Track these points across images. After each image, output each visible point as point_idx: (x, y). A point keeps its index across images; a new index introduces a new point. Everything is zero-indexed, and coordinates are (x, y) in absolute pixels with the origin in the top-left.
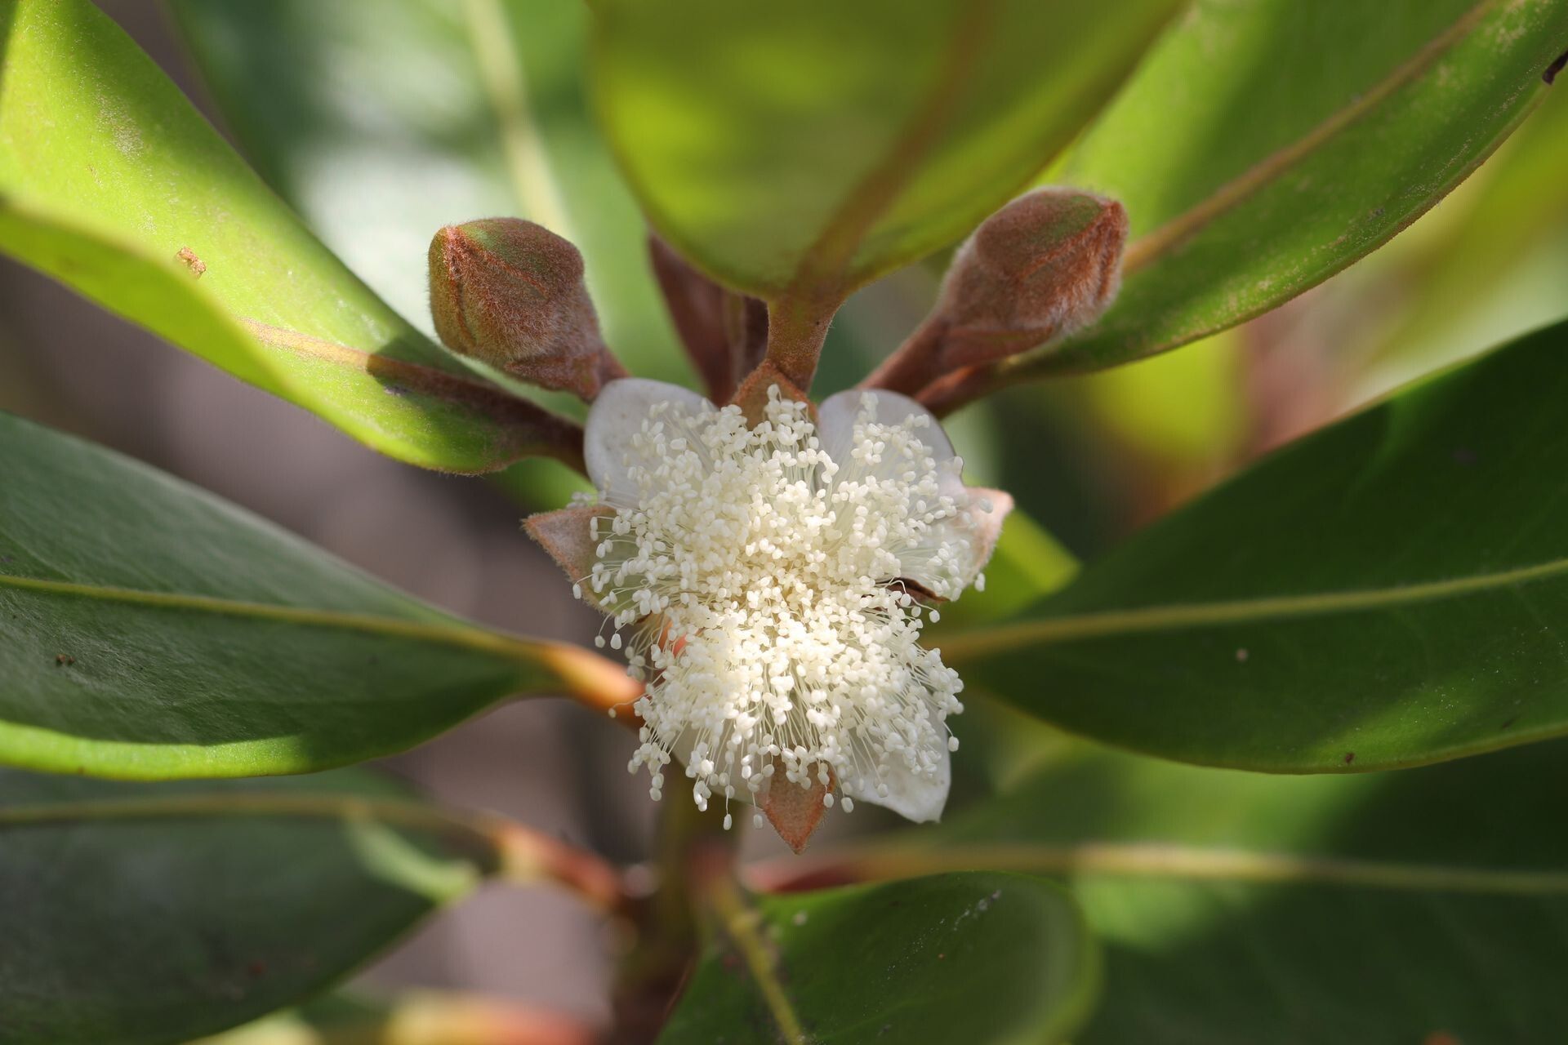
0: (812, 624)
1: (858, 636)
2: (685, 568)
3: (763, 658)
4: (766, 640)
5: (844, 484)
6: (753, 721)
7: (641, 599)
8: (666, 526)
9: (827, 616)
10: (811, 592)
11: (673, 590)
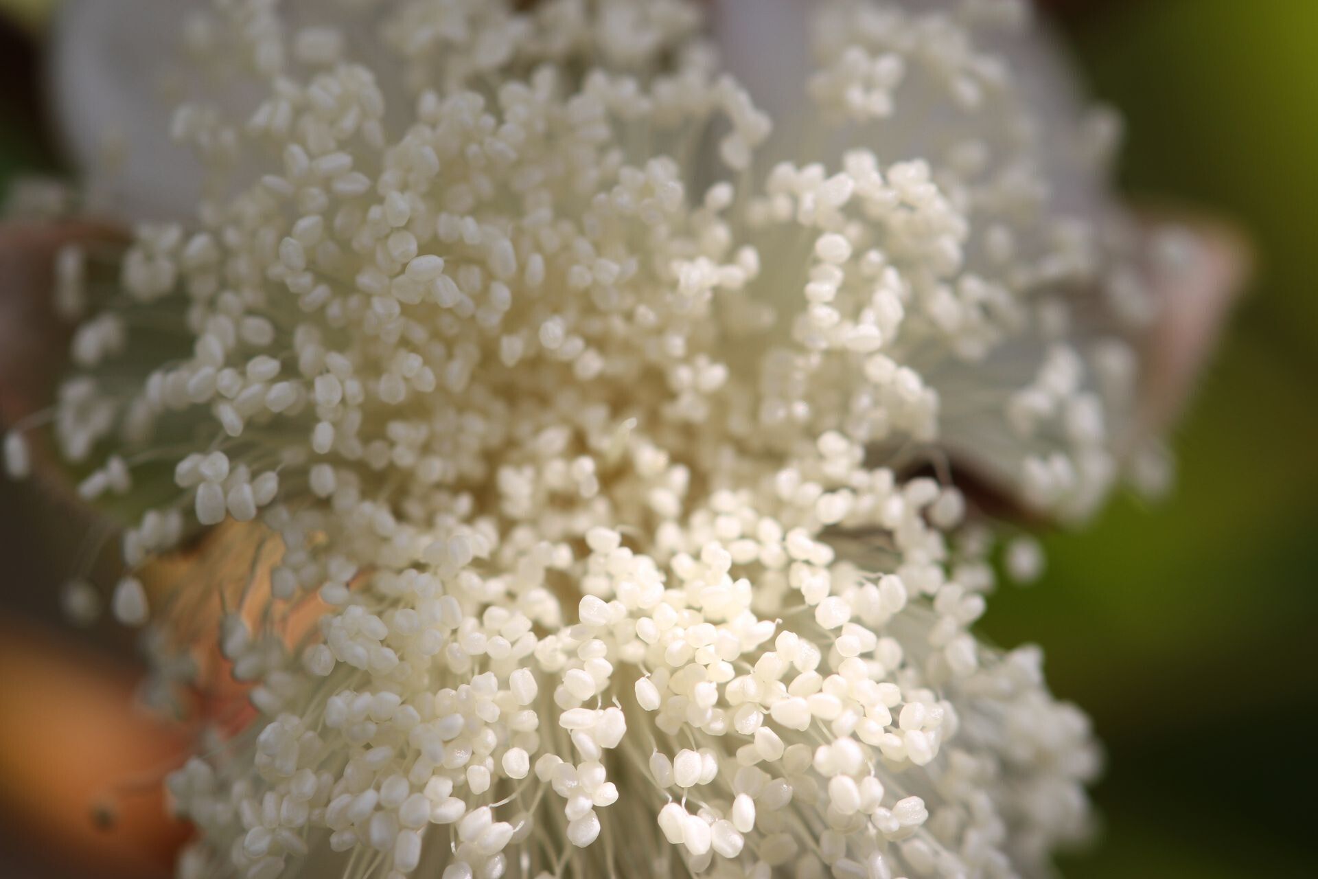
0: (683, 565)
1: (810, 599)
2: (326, 392)
3: (539, 656)
4: (548, 607)
5: (784, 171)
6: (505, 831)
7: (202, 479)
8: (276, 271)
9: (725, 543)
10: (680, 477)
11: (291, 456)
